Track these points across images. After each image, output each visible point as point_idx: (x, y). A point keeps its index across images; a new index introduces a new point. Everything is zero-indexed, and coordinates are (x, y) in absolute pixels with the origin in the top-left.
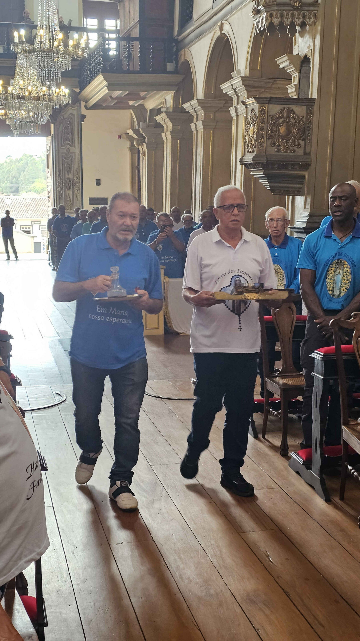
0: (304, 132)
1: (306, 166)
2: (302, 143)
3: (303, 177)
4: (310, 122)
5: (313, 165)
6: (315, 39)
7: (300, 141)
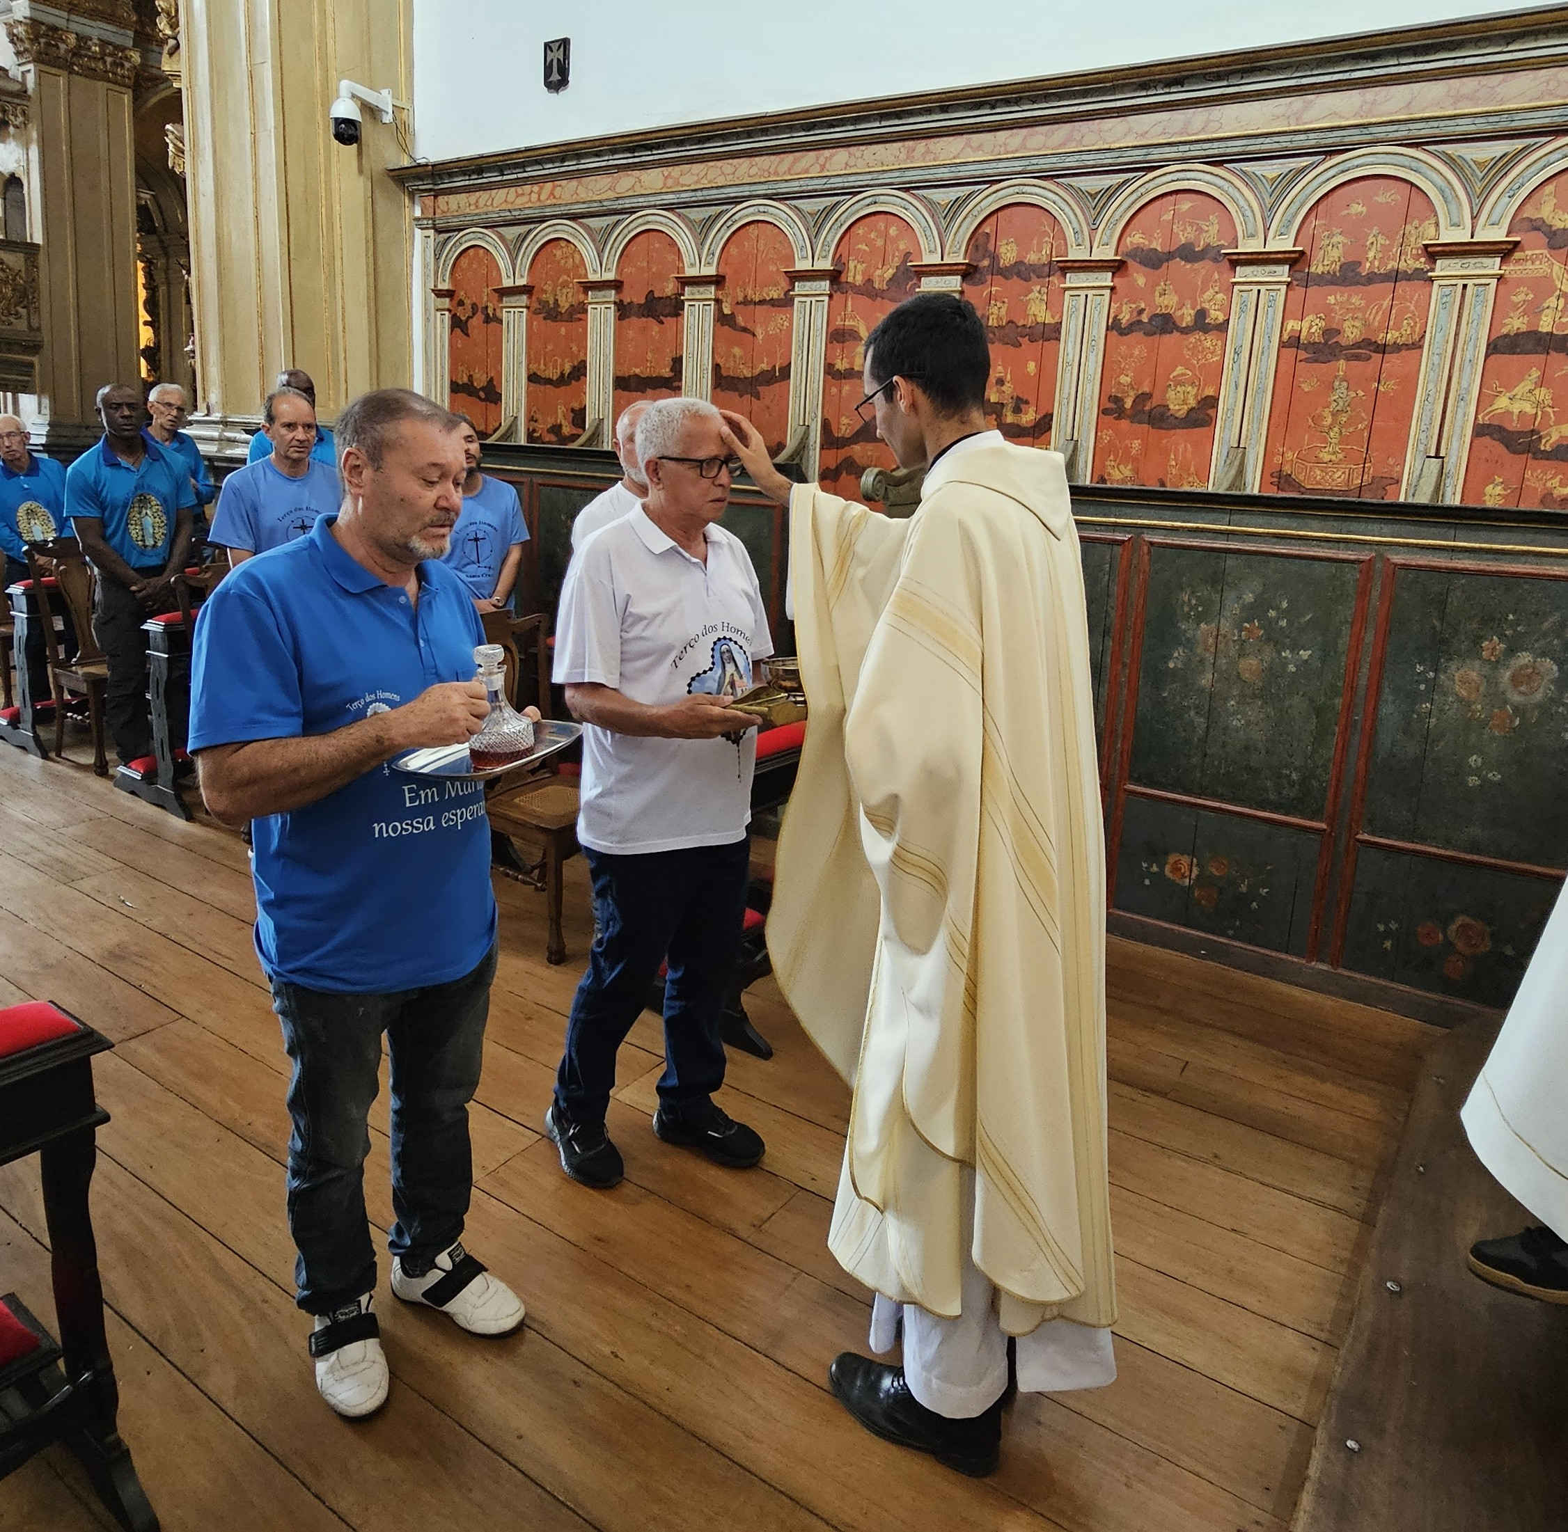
0: (25, 295)
1: (35, 348)
2: (23, 311)
3: (31, 365)
4: (33, 280)
5: (46, 345)
6: (27, 149)
7: (19, 309)
